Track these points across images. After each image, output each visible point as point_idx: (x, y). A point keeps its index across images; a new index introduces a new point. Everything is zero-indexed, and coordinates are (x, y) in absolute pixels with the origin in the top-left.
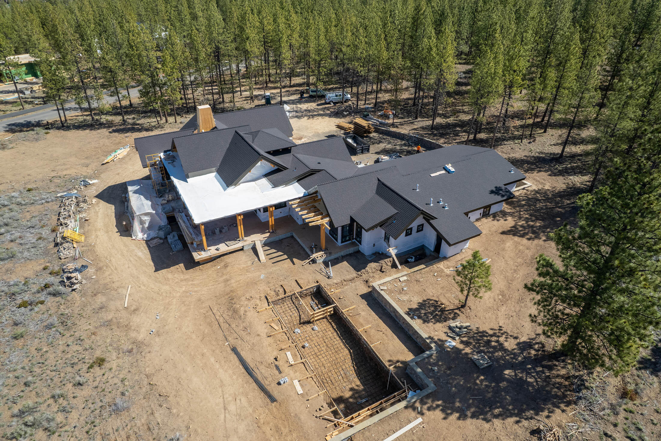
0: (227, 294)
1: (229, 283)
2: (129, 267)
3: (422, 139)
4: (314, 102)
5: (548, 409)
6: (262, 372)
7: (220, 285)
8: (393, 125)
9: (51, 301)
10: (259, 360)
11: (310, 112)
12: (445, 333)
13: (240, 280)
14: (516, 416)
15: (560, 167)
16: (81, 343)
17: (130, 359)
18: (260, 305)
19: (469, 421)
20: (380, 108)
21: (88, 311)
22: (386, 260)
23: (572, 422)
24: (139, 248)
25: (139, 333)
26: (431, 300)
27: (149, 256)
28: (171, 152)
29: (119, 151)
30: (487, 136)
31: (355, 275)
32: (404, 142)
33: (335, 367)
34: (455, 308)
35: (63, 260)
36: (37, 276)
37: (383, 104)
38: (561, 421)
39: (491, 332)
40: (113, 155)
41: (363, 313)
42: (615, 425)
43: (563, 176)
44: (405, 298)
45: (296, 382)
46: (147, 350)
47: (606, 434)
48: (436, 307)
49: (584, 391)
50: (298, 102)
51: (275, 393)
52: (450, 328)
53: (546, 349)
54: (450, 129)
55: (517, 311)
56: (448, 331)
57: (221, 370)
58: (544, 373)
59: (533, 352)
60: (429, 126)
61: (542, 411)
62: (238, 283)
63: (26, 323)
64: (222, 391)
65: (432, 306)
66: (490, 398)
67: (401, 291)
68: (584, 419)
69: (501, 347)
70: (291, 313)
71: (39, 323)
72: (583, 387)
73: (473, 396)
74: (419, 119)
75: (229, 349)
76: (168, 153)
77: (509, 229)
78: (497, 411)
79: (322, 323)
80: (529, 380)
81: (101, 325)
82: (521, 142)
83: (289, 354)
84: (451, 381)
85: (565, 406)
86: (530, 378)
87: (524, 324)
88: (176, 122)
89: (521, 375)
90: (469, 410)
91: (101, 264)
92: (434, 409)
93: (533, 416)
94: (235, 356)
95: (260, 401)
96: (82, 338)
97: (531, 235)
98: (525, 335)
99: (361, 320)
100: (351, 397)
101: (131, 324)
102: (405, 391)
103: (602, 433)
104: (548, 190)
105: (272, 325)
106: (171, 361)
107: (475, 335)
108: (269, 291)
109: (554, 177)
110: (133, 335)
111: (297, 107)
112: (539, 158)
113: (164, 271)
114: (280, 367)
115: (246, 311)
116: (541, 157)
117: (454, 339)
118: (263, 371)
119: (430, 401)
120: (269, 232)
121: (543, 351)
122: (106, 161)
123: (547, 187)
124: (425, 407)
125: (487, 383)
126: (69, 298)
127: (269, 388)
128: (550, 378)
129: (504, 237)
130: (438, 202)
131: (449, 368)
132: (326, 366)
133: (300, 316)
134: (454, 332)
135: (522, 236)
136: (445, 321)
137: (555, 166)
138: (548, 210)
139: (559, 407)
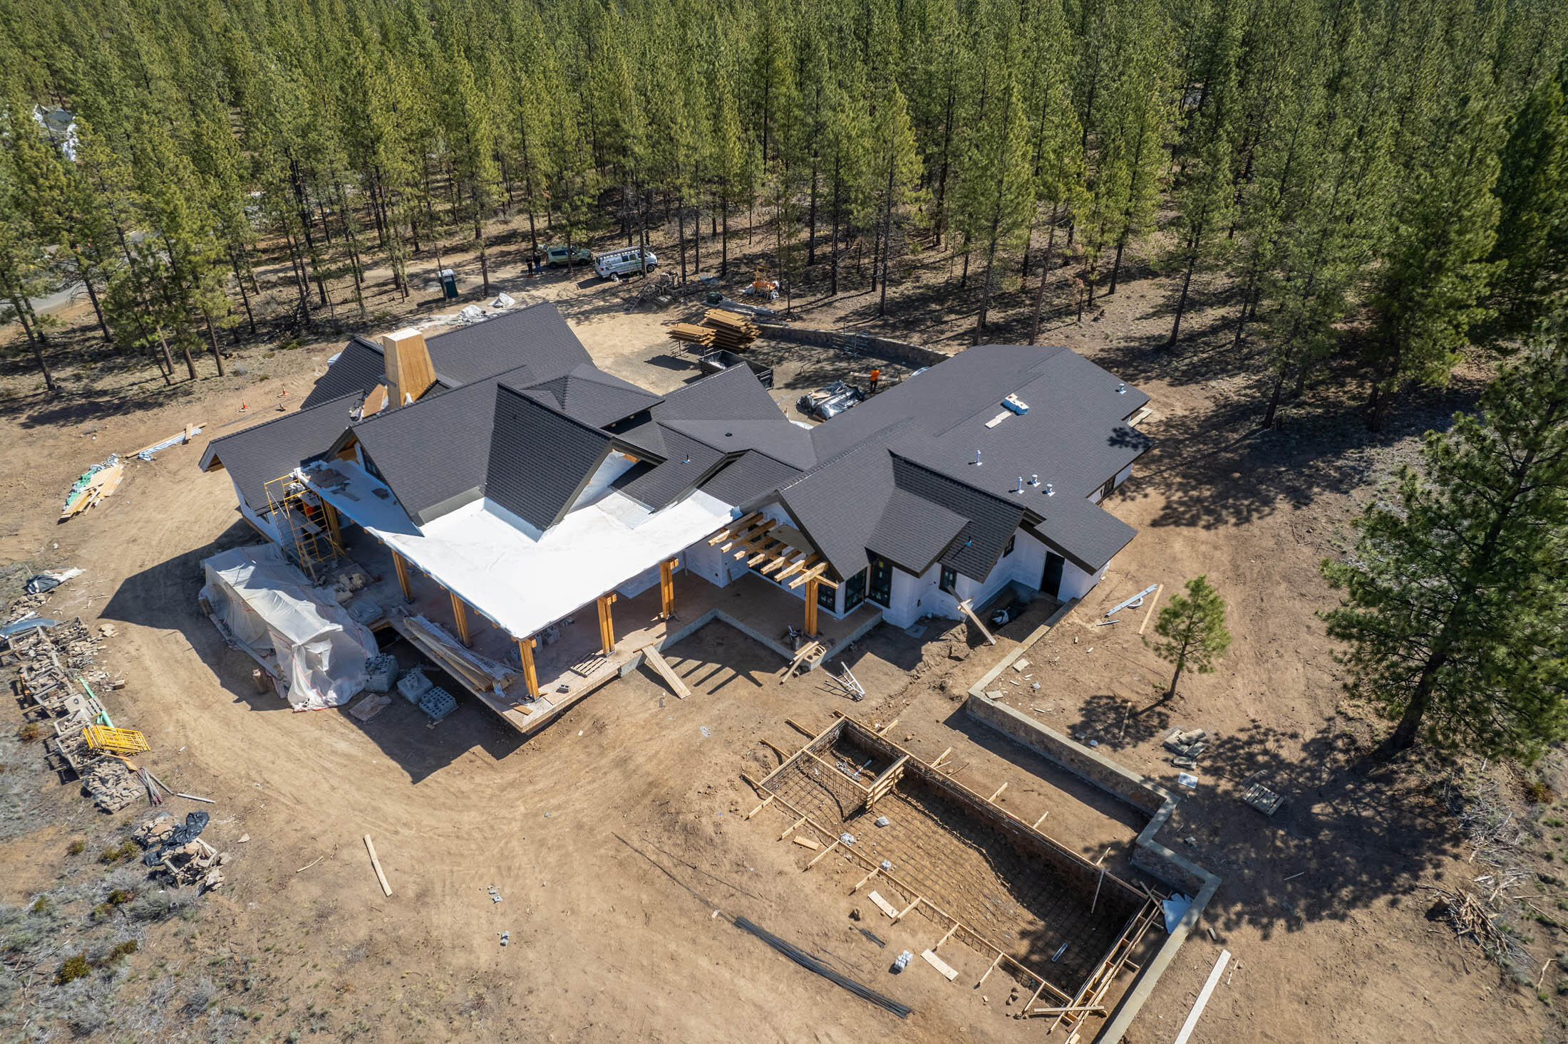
0: (644, 795)
1: (631, 766)
2: (333, 788)
3: (874, 341)
4: (566, 278)
5: (1430, 860)
6: (839, 955)
7: (610, 777)
8: (788, 314)
9: (153, 937)
10: (816, 929)
11: (572, 306)
12: (1166, 760)
13: (657, 753)
14: (1385, 893)
15: (1182, 364)
16: (322, 1025)
17: (490, 1023)
18: (740, 800)
19: (1310, 928)
20: (737, 278)
21: (290, 934)
22: (953, 631)
23: (1481, 874)
24: (332, 731)
25: (471, 952)
26: (1101, 697)
27: (373, 747)
28: (321, 462)
29: (95, 479)
30: (1003, 315)
31: (907, 679)
32: (831, 352)
33: (970, 897)
34: (1154, 702)
35: (117, 815)
36: (62, 877)
37: (738, 266)
38: (1464, 877)
39: (1243, 737)
40: (81, 488)
41: (973, 761)
42: (1549, 858)
43: (1197, 383)
44: (1048, 706)
45: (928, 955)
46: (521, 988)
47: (1545, 879)
48: (1116, 709)
49: (1467, 808)
50: (527, 284)
51: (900, 996)
52: (1168, 747)
53: (1359, 744)
54: (917, 309)
55: (1265, 680)
56: (1171, 756)
57: (742, 982)
58: (1382, 793)
59: (1341, 757)
60: (869, 307)
61: (1422, 869)
62: (655, 761)
63: (114, 1018)
64: (775, 1029)
65: (1109, 709)
66: (1318, 870)
67: (1032, 693)
68: (1497, 862)
69: (1278, 763)
70: (816, 802)
71: (156, 1006)
72: (1461, 802)
73: (1286, 875)
74: (840, 295)
75: (728, 926)
76: (313, 465)
77: (1162, 513)
78: (1345, 893)
79: (889, 805)
80: (1364, 814)
81: (349, 961)
82: (1079, 320)
83: (874, 896)
84: (1233, 858)
85: (1454, 846)
86: (1365, 809)
87: (1292, 704)
88: (221, 375)
89: (1345, 809)
90: (1297, 906)
91: (243, 799)
92: (1237, 923)
93: (1413, 883)
94: (753, 937)
95: (874, 1023)
96: (317, 1010)
97: (1206, 517)
98: (1307, 726)
99: (978, 777)
100: (1031, 952)
101: (435, 934)
102: (1152, 905)
103: (1537, 879)
104: (1186, 417)
105: (799, 839)
106: (602, 996)
107: (1221, 750)
108: (743, 763)
109: (1181, 388)
110: (458, 960)
111: (533, 298)
112: (1127, 351)
113: (439, 775)
114: (874, 932)
115: (717, 825)
116: (1133, 348)
117: (1188, 768)
118: (841, 953)
119: (1220, 910)
120: (662, 620)
121: (1357, 749)
122: (69, 511)
123: (1180, 412)
124: (1220, 924)
125: (1296, 842)
126: (208, 913)
127: (877, 988)
128: (1398, 801)
129: (1161, 531)
130: (1030, 483)
131: (1215, 832)
132: (950, 899)
133: (838, 802)
134: (1180, 754)
135: (1192, 523)
136: (1151, 735)
137: (1169, 363)
138: (1209, 460)
139: (1444, 853)
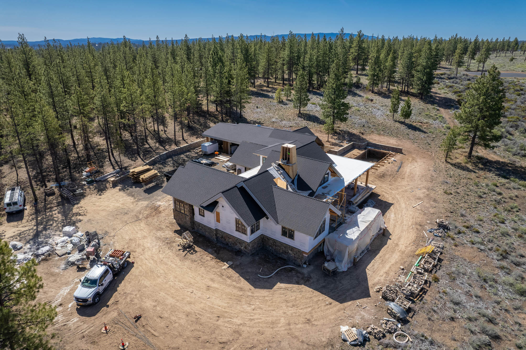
2: (405, 214)
91: (419, 227)
113: (390, 201)
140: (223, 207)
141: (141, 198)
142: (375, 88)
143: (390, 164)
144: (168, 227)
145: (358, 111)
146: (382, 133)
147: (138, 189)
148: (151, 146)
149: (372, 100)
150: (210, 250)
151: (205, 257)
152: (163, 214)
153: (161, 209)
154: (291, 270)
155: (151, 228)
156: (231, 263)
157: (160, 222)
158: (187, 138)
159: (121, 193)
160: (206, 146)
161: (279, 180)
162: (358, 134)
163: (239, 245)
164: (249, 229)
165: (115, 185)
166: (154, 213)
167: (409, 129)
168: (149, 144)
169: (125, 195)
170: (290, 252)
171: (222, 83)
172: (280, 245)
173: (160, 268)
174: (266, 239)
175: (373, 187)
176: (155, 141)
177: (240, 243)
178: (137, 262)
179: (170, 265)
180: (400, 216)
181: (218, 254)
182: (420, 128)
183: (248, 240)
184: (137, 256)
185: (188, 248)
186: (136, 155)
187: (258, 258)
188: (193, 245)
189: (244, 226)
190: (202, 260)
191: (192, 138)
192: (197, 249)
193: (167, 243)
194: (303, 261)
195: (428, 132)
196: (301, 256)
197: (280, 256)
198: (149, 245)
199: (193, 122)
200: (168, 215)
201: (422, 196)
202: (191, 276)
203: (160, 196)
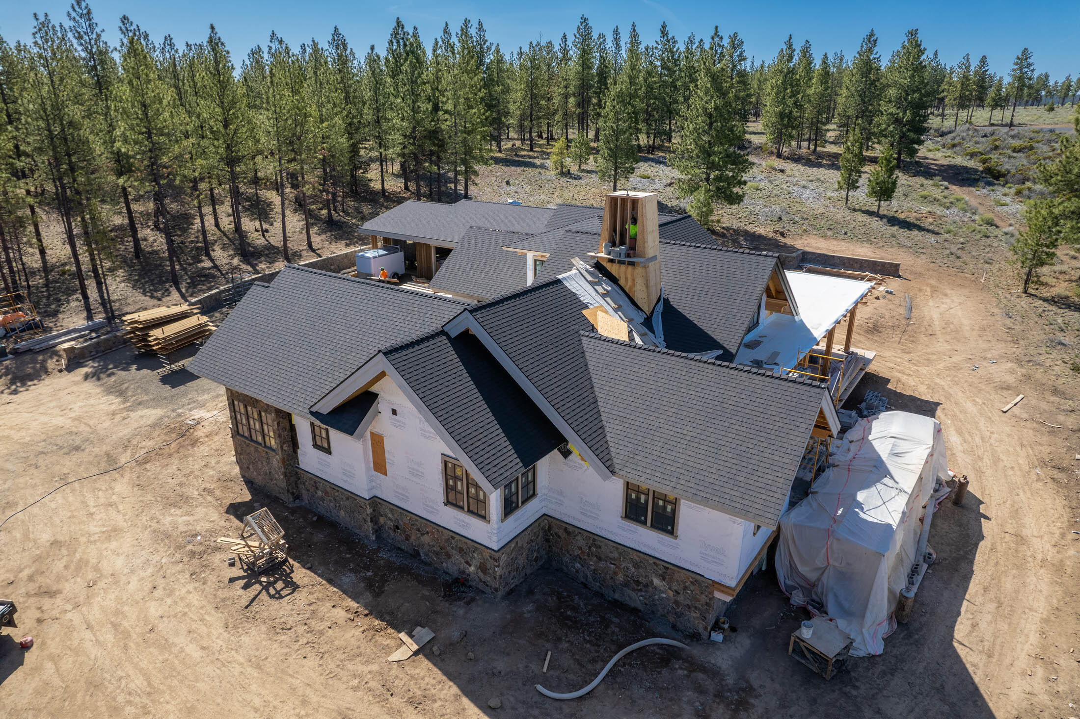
140: (394, 412)
141: (145, 398)
142: (784, 149)
143: (882, 300)
144: (210, 492)
145: (757, 190)
146: (830, 233)
147: (145, 372)
148: (218, 263)
149: (782, 171)
150: (348, 578)
151: (325, 608)
152: (202, 448)
153: (200, 433)
154: (668, 656)
155: (149, 497)
156: (425, 634)
157: (186, 476)
158: (320, 246)
159: (90, 387)
160: (369, 258)
161: (600, 314)
162: (771, 235)
163: (457, 557)
164: (495, 500)
165: (75, 360)
166: (174, 446)
167: (893, 225)
168: (212, 261)
169: (98, 390)
170: (656, 581)
171: (416, 110)
172: (616, 555)
173: (136, 666)
174: (561, 533)
175: (869, 355)
176: (232, 253)
177: (461, 550)
178: (43, 643)
179: (182, 650)
180: (978, 440)
181: (377, 595)
182: (918, 223)
183: (495, 539)
184: (55, 613)
185: (266, 572)
186: (167, 285)
187: (530, 607)
188: (286, 560)
189: (477, 486)
190: (313, 623)
191: (334, 245)
192: (301, 574)
193: (193, 554)
194: (711, 618)
195: (942, 231)
196: (703, 598)
197: (617, 596)
198: (119, 562)
199: (343, 211)
200: (219, 452)
201: (1010, 379)
202: (257, 702)
203: (208, 391)
